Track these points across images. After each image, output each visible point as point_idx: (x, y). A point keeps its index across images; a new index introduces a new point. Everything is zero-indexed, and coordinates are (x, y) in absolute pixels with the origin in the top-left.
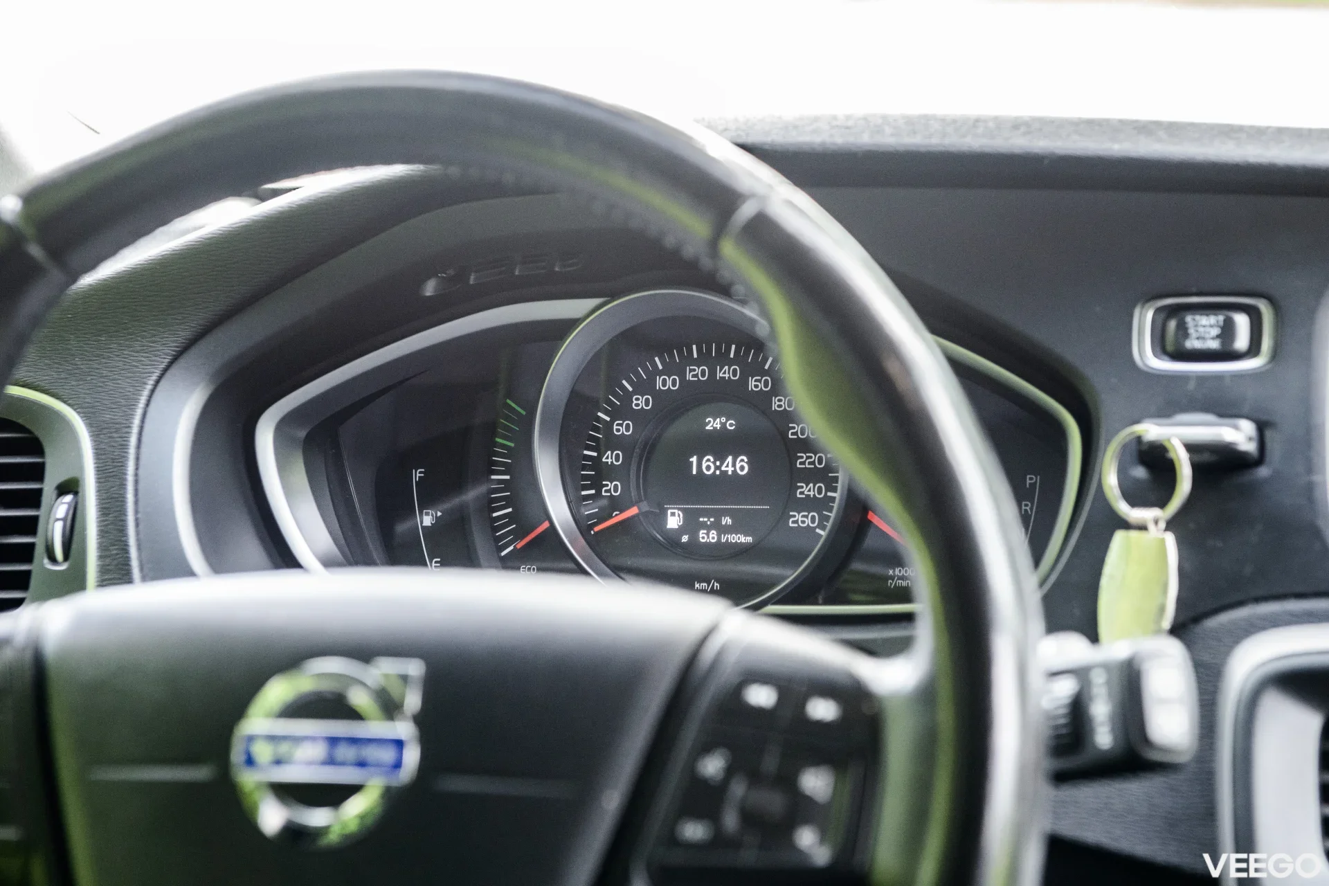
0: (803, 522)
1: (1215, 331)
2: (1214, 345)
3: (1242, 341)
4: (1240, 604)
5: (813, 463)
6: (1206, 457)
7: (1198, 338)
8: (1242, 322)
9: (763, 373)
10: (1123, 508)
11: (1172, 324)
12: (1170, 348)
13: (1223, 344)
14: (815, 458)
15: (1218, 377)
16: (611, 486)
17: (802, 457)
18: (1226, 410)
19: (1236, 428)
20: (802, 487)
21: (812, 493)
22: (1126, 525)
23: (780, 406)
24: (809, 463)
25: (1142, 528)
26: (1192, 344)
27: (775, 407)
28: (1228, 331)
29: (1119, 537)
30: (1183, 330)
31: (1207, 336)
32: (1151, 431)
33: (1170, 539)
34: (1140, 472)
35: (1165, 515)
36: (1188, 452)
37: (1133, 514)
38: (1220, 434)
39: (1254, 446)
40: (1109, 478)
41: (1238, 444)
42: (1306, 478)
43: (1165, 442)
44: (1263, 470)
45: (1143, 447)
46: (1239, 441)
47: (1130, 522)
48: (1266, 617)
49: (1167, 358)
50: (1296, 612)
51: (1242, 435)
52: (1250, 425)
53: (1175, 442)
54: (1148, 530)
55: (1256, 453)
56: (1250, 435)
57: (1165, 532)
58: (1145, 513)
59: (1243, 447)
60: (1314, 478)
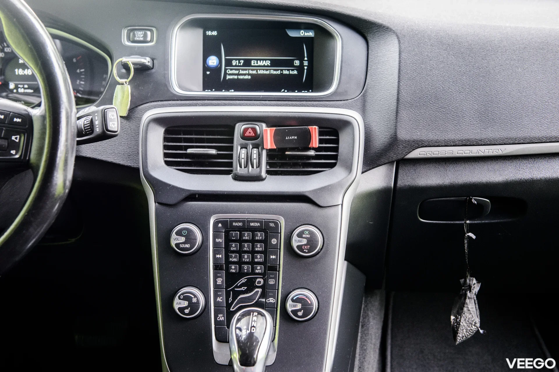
1: (142, 36)
2: (142, 39)
3: (149, 39)
6: (138, 66)
7: (138, 37)
8: (149, 33)
10: (118, 79)
11: (132, 34)
12: (131, 40)
13: (144, 39)
15: (143, 47)
18: (142, 53)
19: (145, 59)
22: (119, 84)
25: (123, 84)
26: (137, 39)
28: (145, 36)
29: (118, 87)
30: (134, 35)
31: (140, 37)
32: (124, 59)
33: (129, 86)
35: (128, 80)
36: (133, 65)
37: (121, 81)
38: (141, 60)
39: (150, 64)
40: (115, 71)
41: (146, 63)
42: (164, 72)
43: (128, 62)
44: (153, 70)
45: (123, 64)
46: (146, 62)
47: (120, 83)
48: (153, 105)
49: (130, 42)
50: (160, 104)
51: (147, 61)
52: (150, 59)
53: (130, 62)
54: (124, 85)
55: (151, 66)
56: (149, 61)
57: (128, 85)
58: (123, 81)
59: (147, 64)
60: (165, 72)
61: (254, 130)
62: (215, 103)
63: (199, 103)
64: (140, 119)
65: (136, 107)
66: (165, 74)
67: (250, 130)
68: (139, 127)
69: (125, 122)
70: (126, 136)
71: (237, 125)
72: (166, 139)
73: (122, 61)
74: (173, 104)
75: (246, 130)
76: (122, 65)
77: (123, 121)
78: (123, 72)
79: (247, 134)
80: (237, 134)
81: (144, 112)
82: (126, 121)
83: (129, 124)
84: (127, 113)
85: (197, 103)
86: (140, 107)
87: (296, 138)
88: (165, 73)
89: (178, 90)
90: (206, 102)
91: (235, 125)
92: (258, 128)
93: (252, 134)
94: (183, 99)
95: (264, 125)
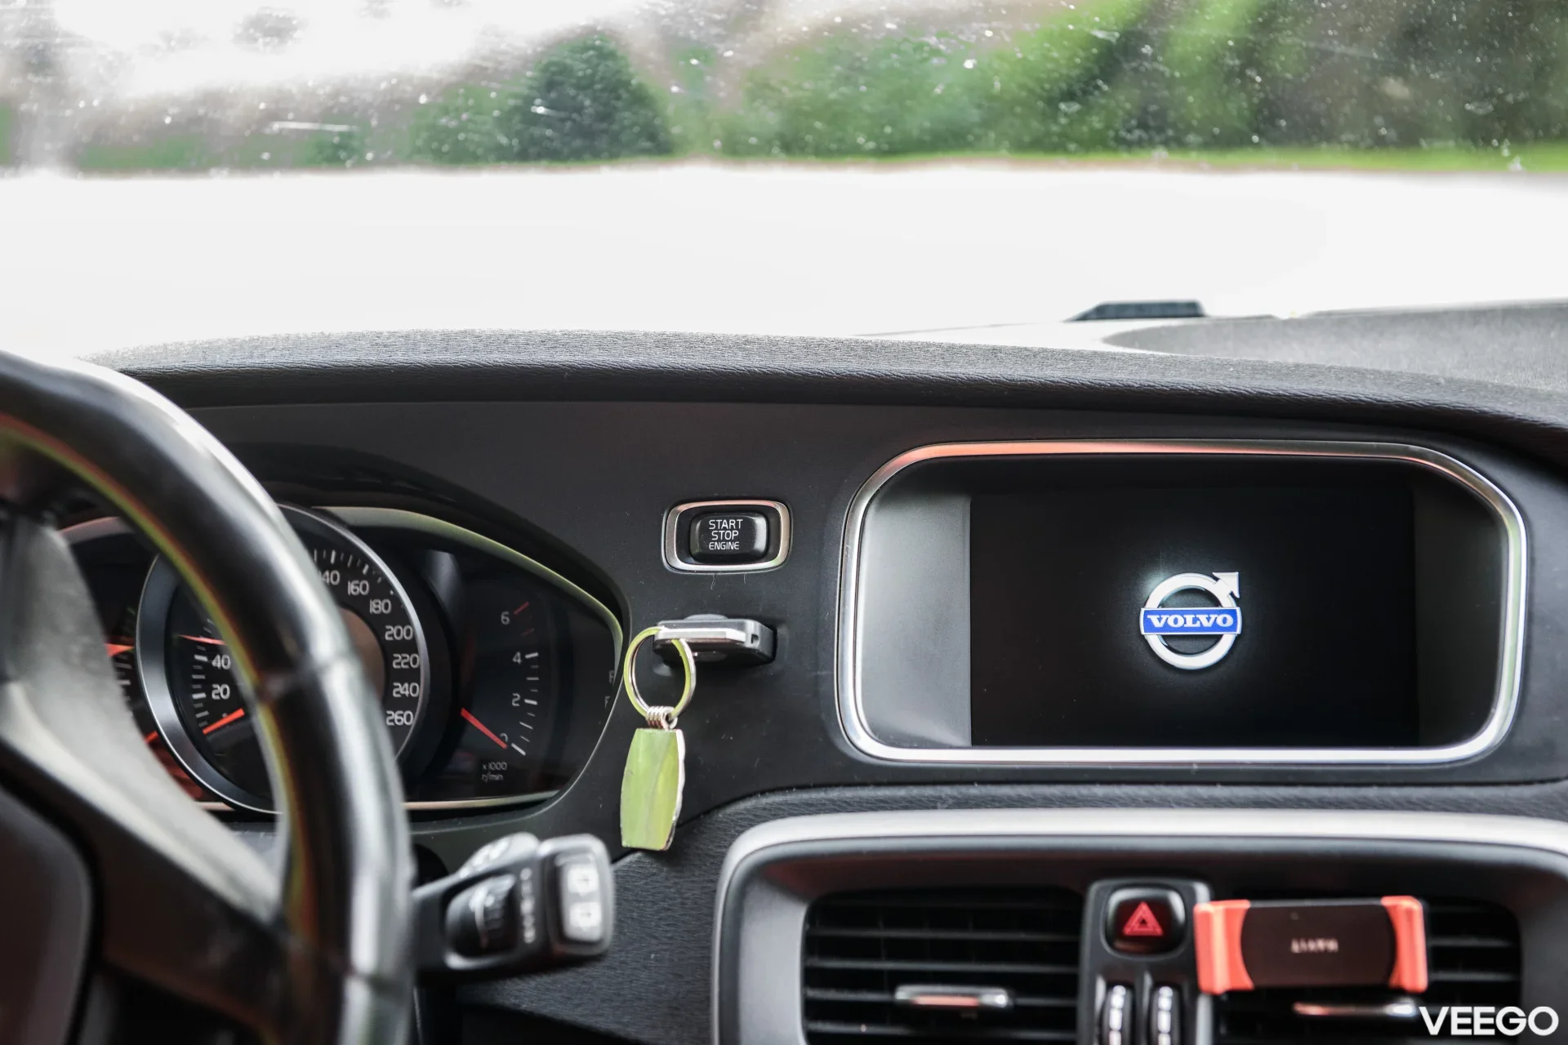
0: (399, 721)
1: (734, 534)
2: (733, 547)
3: (760, 543)
4: (750, 795)
5: (408, 663)
6: (714, 655)
7: (719, 541)
8: (760, 523)
9: (361, 577)
10: (640, 705)
11: (696, 530)
12: (696, 550)
13: (742, 545)
14: (410, 658)
15: (737, 577)
16: (220, 689)
17: (398, 658)
18: (735, 611)
19: (741, 628)
20: (398, 687)
21: (407, 693)
22: (643, 723)
23: (377, 609)
24: (405, 664)
25: (656, 725)
26: (715, 547)
27: (372, 610)
28: (748, 532)
29: (641, 736)
30: (706, 532)
31: (727, 538)
32: (663, 632)
33: (679, 734)
34: (664, 670)
35: (675, 711)
36: (693, 650)
37: (649, 711)
38: (724, 633)
39: (761, 644)
40: (629, 678)
41: (743, 642)
42: (814, 674)
43: (674, 642)
44: (776, 667)
45: (658, 647)
46: (743, 639)
47: (647, 719)
48: (768, 807)
49: (692, 560)
50: (796, 802)
51: (745, 633)
52: (758, 624)
53: (683, 642)
54: (662, 728)
55: (767, 652)
56: (758, 633)
57: (676, 728)
58: (659, 711)
59: (749, 645)
60: (819, 673)
61: (1161, 909)
62: (1010, 798)
63: (947, 795)
64: (719, 860)
65: (708, 812)
66: (817, 680)
67: (1144, 911)
68: (713, 894)
69: (664, 871)
70: (667, 931)
71: (1095, 888)
72: (812, 945)
73: (653, 636)
74: (846, 802)
75: (1127, 909)
76: (657, 651)
77: (655, 871)
78: (662, 678)
79: (1133, 927)
80: (1095, 926)
81: (733, 832)
82: (665, 869)
83: (677, 880)
84: (671, 840)
85: (937, 794)
86: (720, 815)
87: (1332, 945)
88: (817, 677)
89: (866, 744)
90: (975, 791)
91: (1085, 888)
92: (1177, 902)
93: (1153, 927)
94: (885, 780)
95: (1202, 890)
